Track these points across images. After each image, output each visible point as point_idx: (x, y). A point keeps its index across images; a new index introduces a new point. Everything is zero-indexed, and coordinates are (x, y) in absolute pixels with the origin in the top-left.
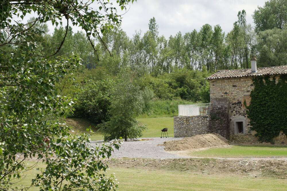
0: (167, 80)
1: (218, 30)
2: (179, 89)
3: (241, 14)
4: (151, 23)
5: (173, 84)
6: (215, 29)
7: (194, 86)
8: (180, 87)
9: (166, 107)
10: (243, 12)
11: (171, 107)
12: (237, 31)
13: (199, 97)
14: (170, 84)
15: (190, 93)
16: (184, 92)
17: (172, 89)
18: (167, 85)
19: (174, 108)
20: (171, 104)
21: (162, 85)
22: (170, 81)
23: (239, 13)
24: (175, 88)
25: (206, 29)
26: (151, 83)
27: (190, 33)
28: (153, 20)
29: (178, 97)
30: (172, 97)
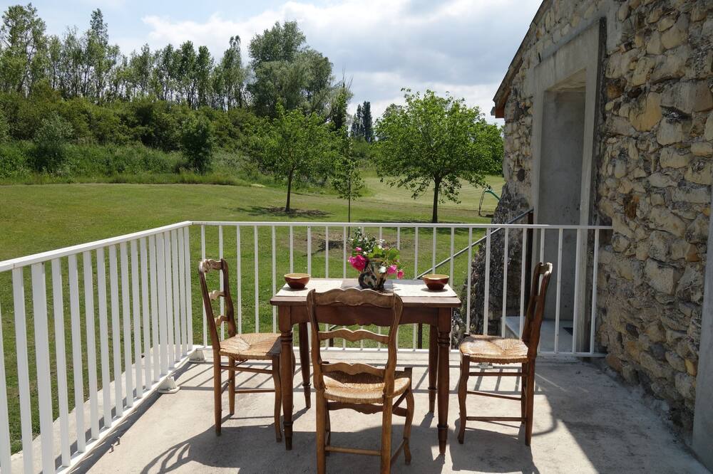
0: (118, 111)
1: (204, 51)
2: (140, 128)
3: (234, 41)
4: (95, 18)
5: (128, 118)
6: (200, 49)
7: (167, 125)
8: (143, 125)
9: (106, 158)
10: (237, 38)
11: (116, 158)
12: (232, 58)
13: (176, 145)
14: (124, 118)
15: (160, 137)
16: (150, 134)
17: (126, 127)
18: (119, 119)
19: (122, 162)
20: (116, 154)
21: (107, 119)
22: (124, 113)
23: (232, 39)
24: (133, 125)
25: (188, 47)
26: (85, 112)
27: (163, 50)
28: (97, 15)
29: (137, 142)
30: (126, 140)
